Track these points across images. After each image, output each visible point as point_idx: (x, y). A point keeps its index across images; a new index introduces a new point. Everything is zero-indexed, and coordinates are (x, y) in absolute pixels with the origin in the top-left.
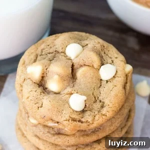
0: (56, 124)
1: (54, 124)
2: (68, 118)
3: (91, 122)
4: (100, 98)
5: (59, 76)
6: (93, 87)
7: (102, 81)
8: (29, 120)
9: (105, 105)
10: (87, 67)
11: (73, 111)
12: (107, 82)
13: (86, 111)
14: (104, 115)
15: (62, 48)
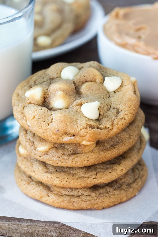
0: (73, 138)
1: (70, 138)
2: (85, 126)
3: (111, 128)
4: (113, 106)
5: (63, 91)
6: (102, 97)
7: (109, 93)
8: (37, 151)
9: (120, 111)
10: (90, 82)
11: (89, 119)
12: (115, 92)
13: (102, 119)
14: (122, 119)
15: (57, 74)
